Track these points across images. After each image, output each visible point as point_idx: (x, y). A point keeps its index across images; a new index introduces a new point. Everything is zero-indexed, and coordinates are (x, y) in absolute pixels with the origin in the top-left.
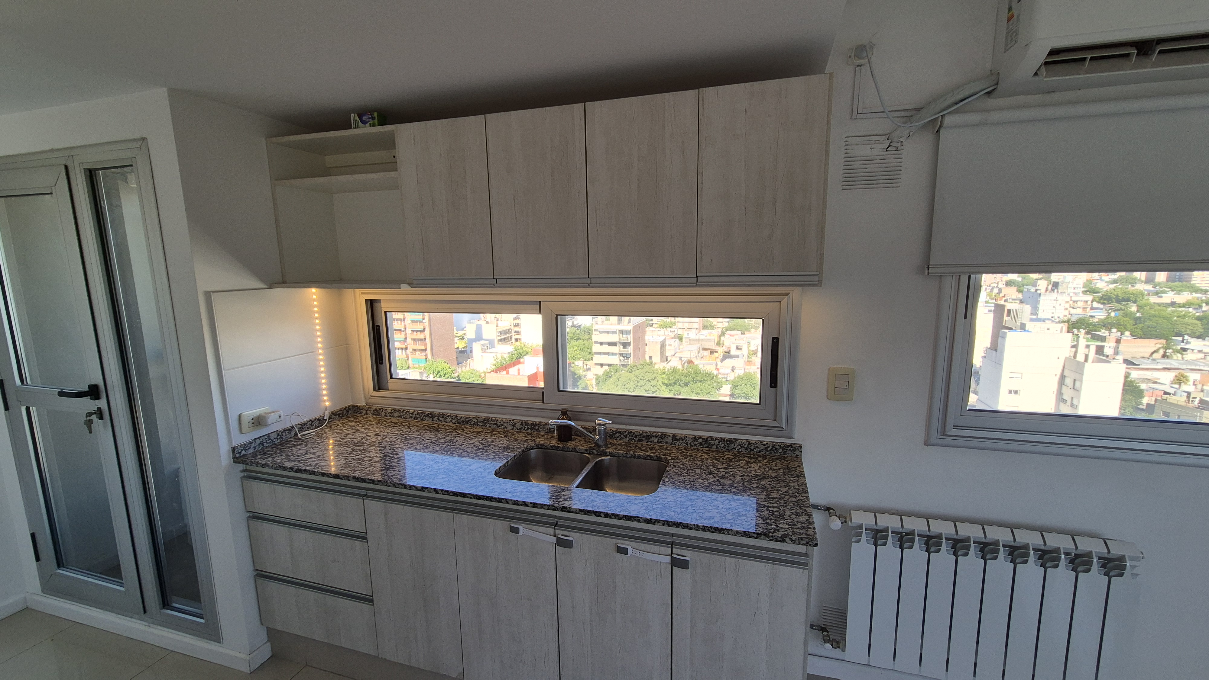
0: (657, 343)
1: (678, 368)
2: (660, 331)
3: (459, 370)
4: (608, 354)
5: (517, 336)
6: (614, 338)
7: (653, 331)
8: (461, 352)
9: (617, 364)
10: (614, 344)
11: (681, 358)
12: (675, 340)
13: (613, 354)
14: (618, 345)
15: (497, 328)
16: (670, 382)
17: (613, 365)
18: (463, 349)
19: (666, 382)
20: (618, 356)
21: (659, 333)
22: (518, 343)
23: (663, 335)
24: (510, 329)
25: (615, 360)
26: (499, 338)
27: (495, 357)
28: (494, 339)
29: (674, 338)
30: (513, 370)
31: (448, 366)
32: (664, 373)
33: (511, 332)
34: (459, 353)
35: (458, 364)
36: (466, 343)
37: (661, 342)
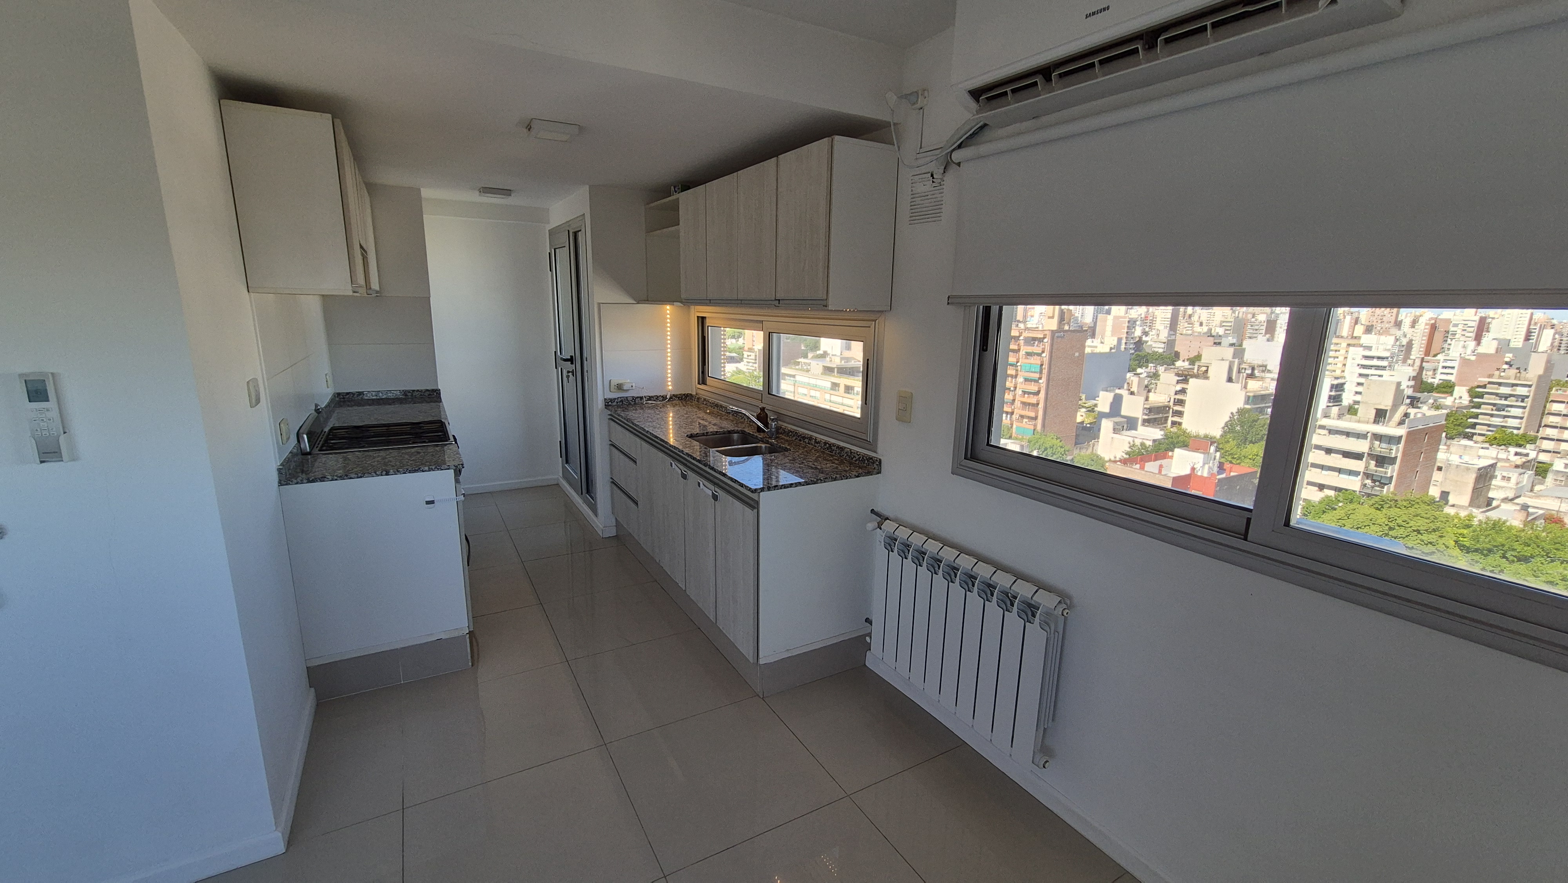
0: (1468, 469)
1: (1508, 524)
2: (1488, 448)
3: (1076, 452)
4: (1340, 471)
5: (1176, 419)
6: (1362, 446)
7: (1466, 446)
8: (1085, 429)
9: (1354, 491)
10: (1358, 456)
11: (1525, 507)
12: (1523, 471)
13: (1351, 473)
14: (1364, 459)
15: (1146, 402)
16: (1478, 546)
17: (1346, 490)
18: (1088, 425)
19: (1467, 544)
20: (1360, 477)
21: (1482, 452)
22: (1174, 430)
23: (1493, 458)
24: (1167, 407)
25: (1354, 484)
26: (1146, 417)
27: (1132, 443)
28: (1137, 419)
29: (1524, 466)
30: (1151, 466)
31: (1061, 444)
32: (1468, 526)
33: (1168, 412)
34: (1082, 430)
35: (1076, 444)
36: (1095, 418)
37: (1479, 469)
